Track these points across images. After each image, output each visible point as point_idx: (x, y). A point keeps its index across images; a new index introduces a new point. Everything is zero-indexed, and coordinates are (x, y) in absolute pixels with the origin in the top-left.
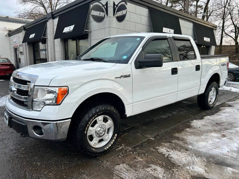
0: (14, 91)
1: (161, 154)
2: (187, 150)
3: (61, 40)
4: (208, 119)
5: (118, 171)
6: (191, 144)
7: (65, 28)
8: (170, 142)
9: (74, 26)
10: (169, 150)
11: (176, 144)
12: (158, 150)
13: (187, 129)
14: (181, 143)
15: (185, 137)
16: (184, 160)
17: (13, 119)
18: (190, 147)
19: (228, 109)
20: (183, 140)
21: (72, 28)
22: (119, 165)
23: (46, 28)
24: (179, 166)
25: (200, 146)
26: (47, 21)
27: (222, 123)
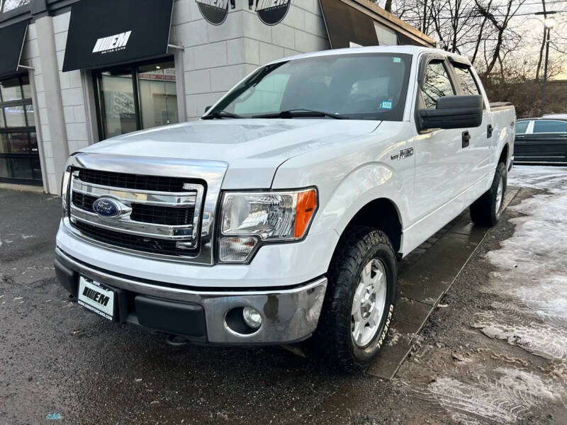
0: (124, 212)
1: (496, 338)
2: (540, 321)
3: (82, 74)
4: (515, 247)
5: (447, 397)
6: (536, 307)
7: (99, 41)
8: (490, 308)
9: (129, 33)
10: (505, 327)
11: (504, 311)
12: (484, 330)
13: (495, 274)
14: (512, 307)
15: (510, 293)
16: (559, 346)
17: (138, 298)
18: (540, 313)
19: (529, 223)
20: (511, 300)
21: (122, 39)
22: (434, 381)
23: (27, 41)
24: (559, 362)
25: (559, 309)
26: (29, 21)
27: (547, 252)
